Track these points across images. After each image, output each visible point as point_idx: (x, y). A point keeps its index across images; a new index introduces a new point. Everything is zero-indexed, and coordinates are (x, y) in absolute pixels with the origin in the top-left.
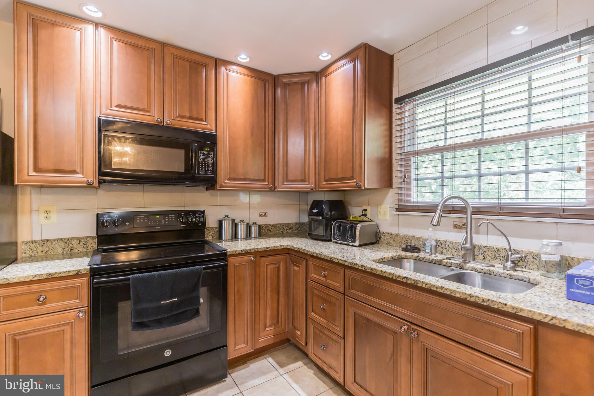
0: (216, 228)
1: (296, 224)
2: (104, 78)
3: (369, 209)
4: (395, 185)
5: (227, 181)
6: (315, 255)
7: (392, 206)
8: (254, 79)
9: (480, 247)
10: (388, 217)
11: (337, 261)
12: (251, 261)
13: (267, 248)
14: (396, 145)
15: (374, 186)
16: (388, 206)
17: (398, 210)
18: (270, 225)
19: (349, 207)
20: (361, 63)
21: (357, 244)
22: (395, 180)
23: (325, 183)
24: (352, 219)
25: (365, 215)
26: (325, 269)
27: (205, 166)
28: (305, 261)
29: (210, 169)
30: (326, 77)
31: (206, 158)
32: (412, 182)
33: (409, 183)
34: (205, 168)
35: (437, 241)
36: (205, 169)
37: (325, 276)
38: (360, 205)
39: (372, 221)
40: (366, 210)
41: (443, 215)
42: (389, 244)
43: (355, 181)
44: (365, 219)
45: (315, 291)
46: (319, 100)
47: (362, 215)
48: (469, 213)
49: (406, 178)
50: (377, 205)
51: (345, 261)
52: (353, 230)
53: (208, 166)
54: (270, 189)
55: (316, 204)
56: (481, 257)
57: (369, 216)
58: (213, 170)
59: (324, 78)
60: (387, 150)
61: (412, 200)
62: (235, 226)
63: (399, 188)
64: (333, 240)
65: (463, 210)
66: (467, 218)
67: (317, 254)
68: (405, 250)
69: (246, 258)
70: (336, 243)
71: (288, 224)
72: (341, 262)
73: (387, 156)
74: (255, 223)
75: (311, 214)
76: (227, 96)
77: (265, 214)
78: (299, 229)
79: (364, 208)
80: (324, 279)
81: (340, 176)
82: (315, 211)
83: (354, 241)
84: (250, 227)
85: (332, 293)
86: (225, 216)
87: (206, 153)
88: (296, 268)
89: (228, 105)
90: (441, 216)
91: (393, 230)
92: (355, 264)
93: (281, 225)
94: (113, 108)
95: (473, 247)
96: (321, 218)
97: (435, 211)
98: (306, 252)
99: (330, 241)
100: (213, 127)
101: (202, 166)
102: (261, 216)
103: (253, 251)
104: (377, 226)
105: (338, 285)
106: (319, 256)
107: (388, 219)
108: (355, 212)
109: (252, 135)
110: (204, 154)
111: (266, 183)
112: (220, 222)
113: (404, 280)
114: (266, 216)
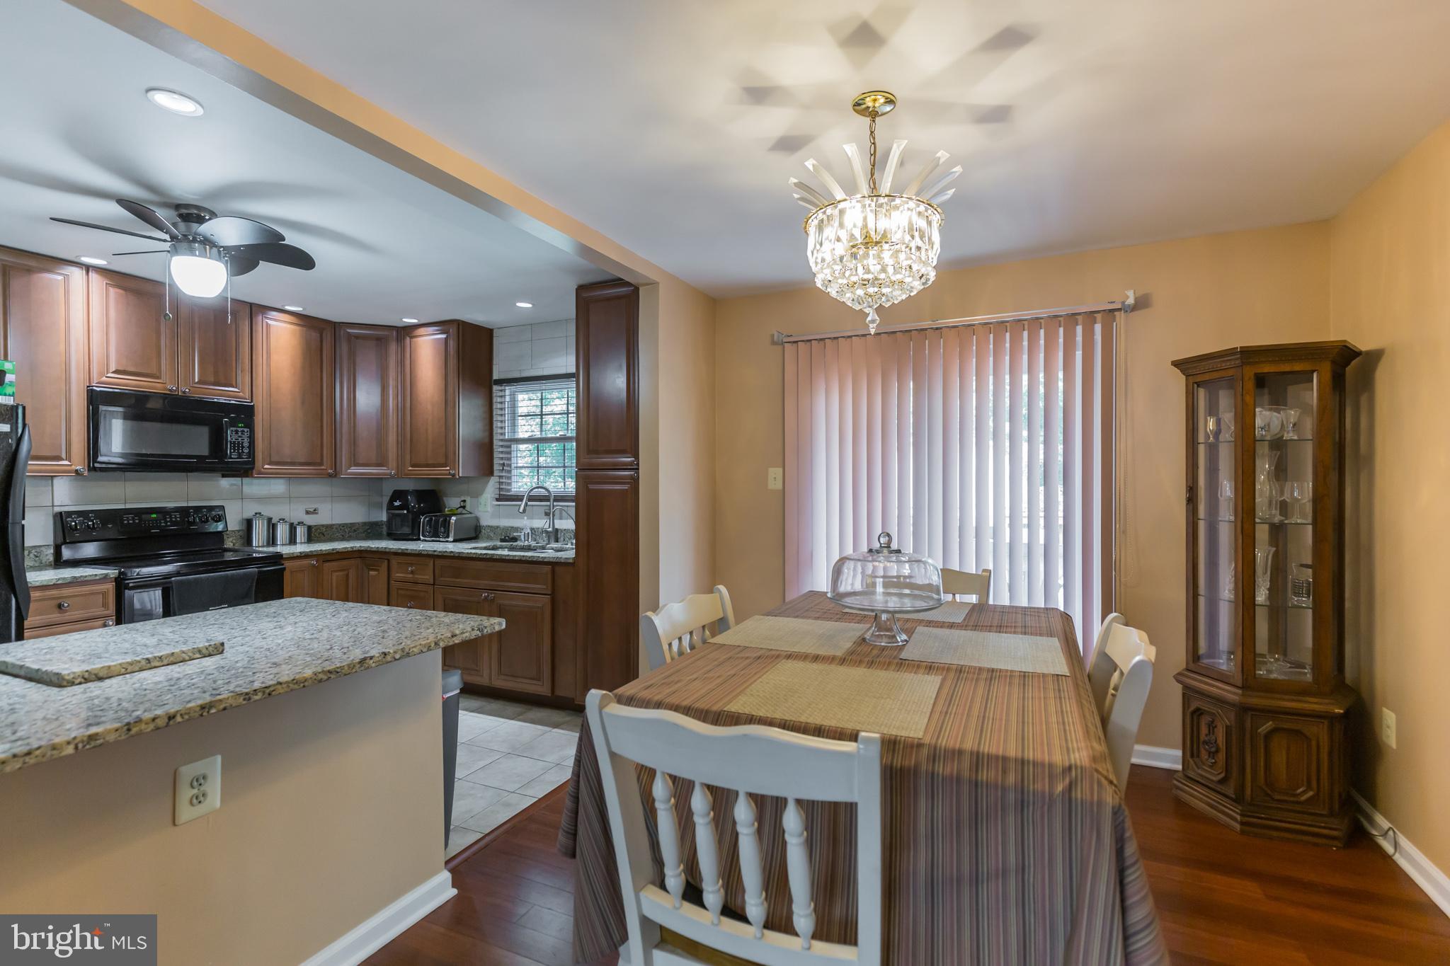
0: (239, 531)
1: (365, 524)
2: (97, 337)
3: (468, 499)
4: (496, 473)
5: (266, 466)
6: (400, 551)
7: (493, 495)
8: (305, 329)
9: (561, 530)
10: (489, 509)
11: (426, 553)
12: (314, 565)
13: (333, 550)
14: (496, 431)
15: (471, 474)
16: (489, 496)
17: (498, 500)
18: (323, 526)
19: (445, 499)
20: (453, 340)
21: (451, 539)
22: (496, 467)
23: (410, 468)
24: (447, 513)
25: (464, 507)
26: (411, 565)
27: (238, 447)
28: (386, 561)
29: (246, 451)
30: (411, 337)
31: (240, 437)
32: (513, 471)
33: (510, 472)
34: (238, 449)
35: (532, 529)
36: (238, 452)
37: (412, 572)
38: (457, 495)
39: (471, 513)
40: (464, 501)
41: (529, 503)
42: (489, 538)
43: (448, 468)
44: (464, 512)
45: (400, 592)
46: (401, 363)
47: (461, 507)
48: (552, 500)
49: (507, 467)
50: (477, 495)
51: (435, 551)
52: (446, 524)
53: (243, 447)
54: (330, 476)
55: (397, 495)
56: (562, 539)
57: (468, 508)
58: (249, 452)
59: (408, 338)
60: (487, 434)
61: (513, 490)
62: (272, 527)
63: (500, 476)
64: (421, 537)
65: (546, 499)
66: (550, 506)
67: (402, 549)
68: (502, 540)
69: (305, 562)
70: (426, 541)
71: (351, 524)
72: (430, 553)
73: (487, 440)
74: (300, 523)
75: (390, 506)
76: (267, 353)
77: (315, 510)
78: (369, 531)
79: (463, 499)
80: (411, 576)
81: (430, 462)
82: (397, 503)
83: (448, 537)
84: (295, 528)
85: (420, 587)
86: (256, 514)
87: (240, 429)
88: (372, 573)
89: (269, 365)
90: (526, 505)
91: (494, 522)
92: (444, 552)
93: (340, 525)
94: (109, 375)
95: (557, 530)
96: (405, 512)
97: (521, 500)
98: (387, 550)
99: (419, 539)
100: (247, 395)
101: (234, 447)
102: (308, 513)
103: (315, 553)
104: (477, 519)
105: (427, 577)
106: (406, 552)
107: (489, 510)
108: (452, 503)
109: (303, 403)
110: (237, 432)
111: (323, 468)
112: (249, 523)
113: (485, 556)
114: (317, 513)
